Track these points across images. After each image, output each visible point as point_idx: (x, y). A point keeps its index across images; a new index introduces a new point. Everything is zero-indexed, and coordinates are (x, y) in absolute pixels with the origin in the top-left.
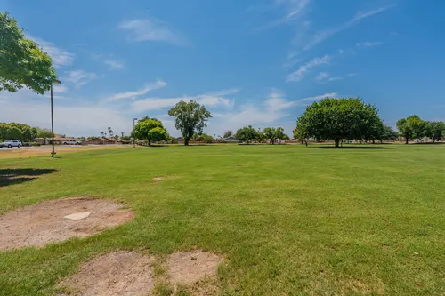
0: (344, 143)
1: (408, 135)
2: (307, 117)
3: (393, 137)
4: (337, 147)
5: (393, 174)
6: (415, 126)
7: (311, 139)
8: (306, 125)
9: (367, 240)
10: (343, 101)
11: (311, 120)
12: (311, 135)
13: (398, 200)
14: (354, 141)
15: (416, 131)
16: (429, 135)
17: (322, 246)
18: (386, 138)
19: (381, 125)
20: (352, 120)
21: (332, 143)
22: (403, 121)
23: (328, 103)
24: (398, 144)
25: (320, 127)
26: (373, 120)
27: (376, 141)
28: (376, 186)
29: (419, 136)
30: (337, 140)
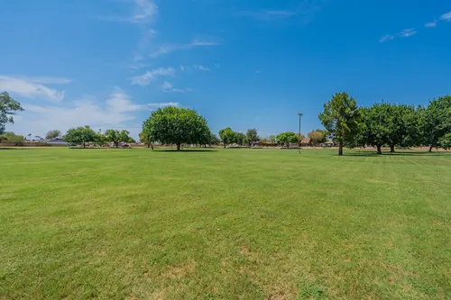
0: (184, 146)
1: (225, 141)
2: (152, 122)
3: (216, 142)
4: (179, 150)
5: (214, 171)
6: (229, 135)
7: (156, 143)
8: (152, 129)
9: (188, 229)
10: (183, 111)
11: (155, 125)
12: (156, 139)
13: (214, 190)
14: (192, 146)
15: (231, 139)
16: (236, 141)
17: (150, 246)
18: (213, 143)
19: (209, 133)
20: (190, 127)
21: (175, 147)
22: (223, 131)
23: (171, 111)
24: (220, 148)
25: (163, 132)
26: (204, 129)
27: (207, 145)
28: (201, 182)
29: (232, 142)
30: (178, 145)
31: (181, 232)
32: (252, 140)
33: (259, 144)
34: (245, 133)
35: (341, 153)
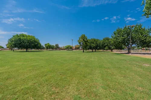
0: (29, 50)
1: (47, 48)
2: (13, 40)
3: (44, 48)
4: (27, 51)
5: (42, 59)
6: (49, 46)
7: (15, 48)
8: (13, 43)
10: (29, 36)
11: (15, 41)
12: (15, 47)
13: (42, 67)
14: (33, 49)
15: (49, 47)
16: (51, 48)
18: (42, 49)
19: (41, 45)
20: (32, 43)
21: (25, 50)
22: (46, 44)
23: (23, 36)
24: (45, 50)
25: (19, 44)
26: (38, 43)
27: (40, 49)
28: (37, 64)
29: (50, 48)
30: (27, 49)
31: (26, 86)
32: (57, 48)
33: (59, 49)
34: (54, 45)
35: (83, 52)
